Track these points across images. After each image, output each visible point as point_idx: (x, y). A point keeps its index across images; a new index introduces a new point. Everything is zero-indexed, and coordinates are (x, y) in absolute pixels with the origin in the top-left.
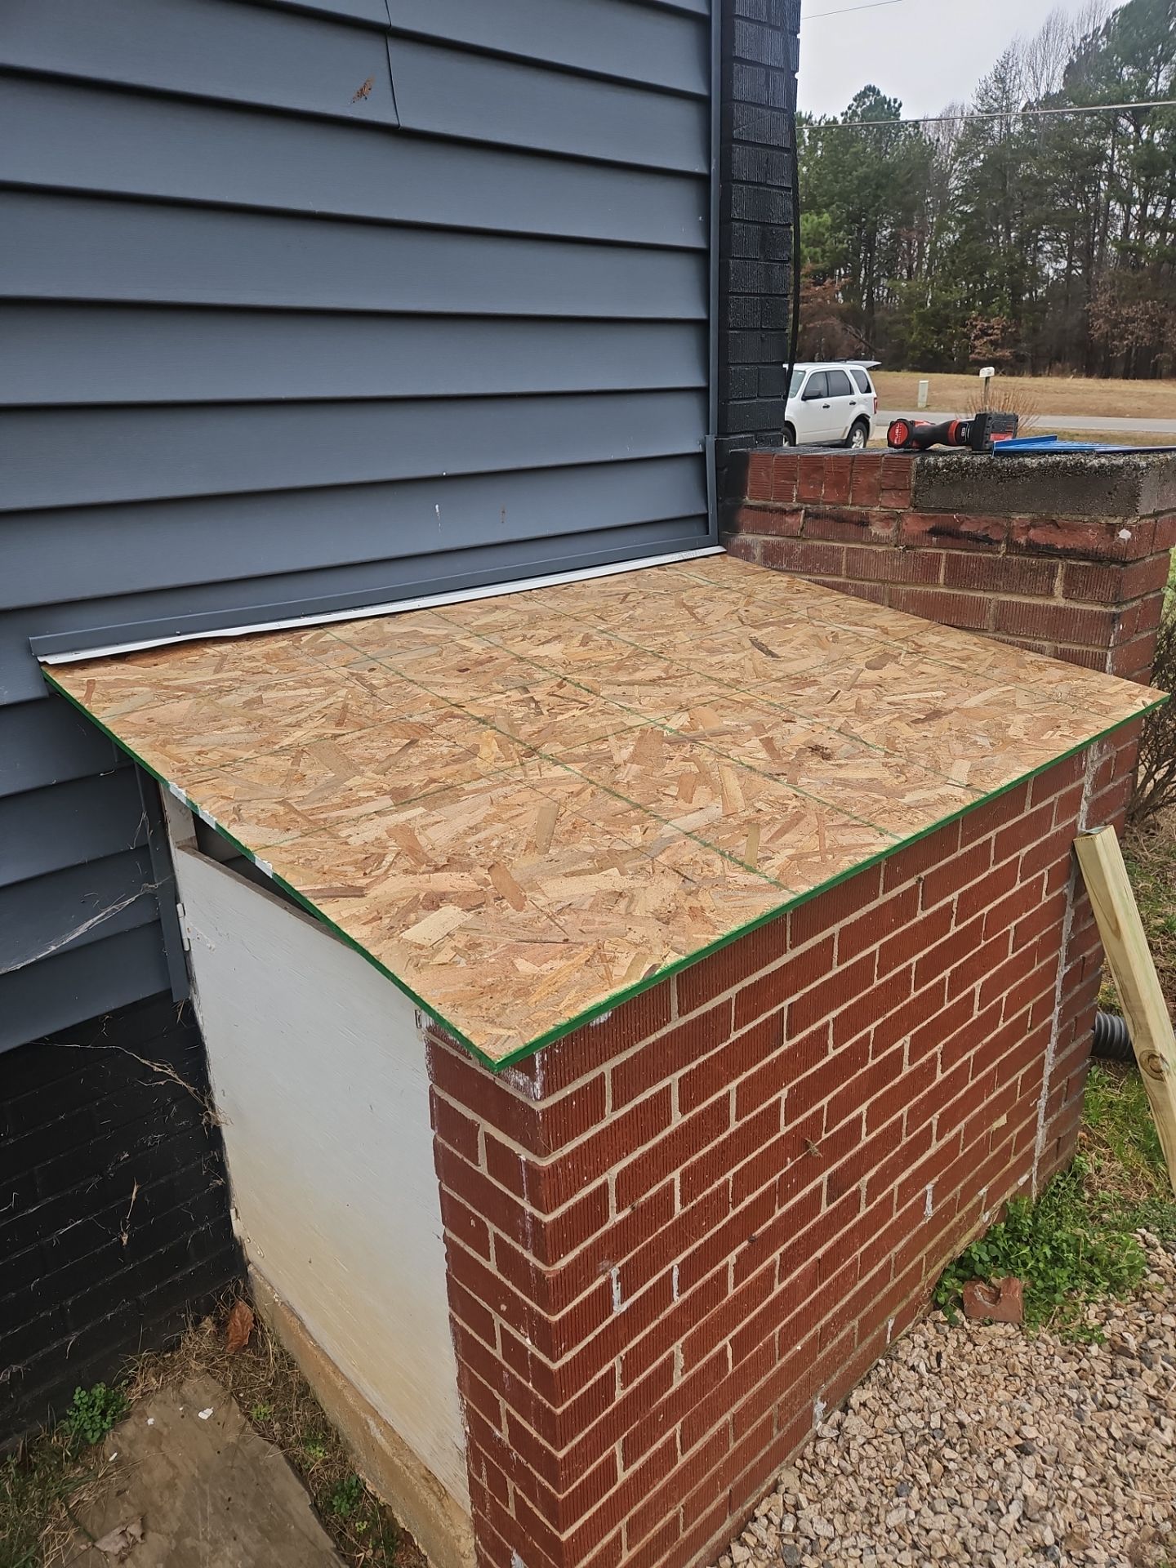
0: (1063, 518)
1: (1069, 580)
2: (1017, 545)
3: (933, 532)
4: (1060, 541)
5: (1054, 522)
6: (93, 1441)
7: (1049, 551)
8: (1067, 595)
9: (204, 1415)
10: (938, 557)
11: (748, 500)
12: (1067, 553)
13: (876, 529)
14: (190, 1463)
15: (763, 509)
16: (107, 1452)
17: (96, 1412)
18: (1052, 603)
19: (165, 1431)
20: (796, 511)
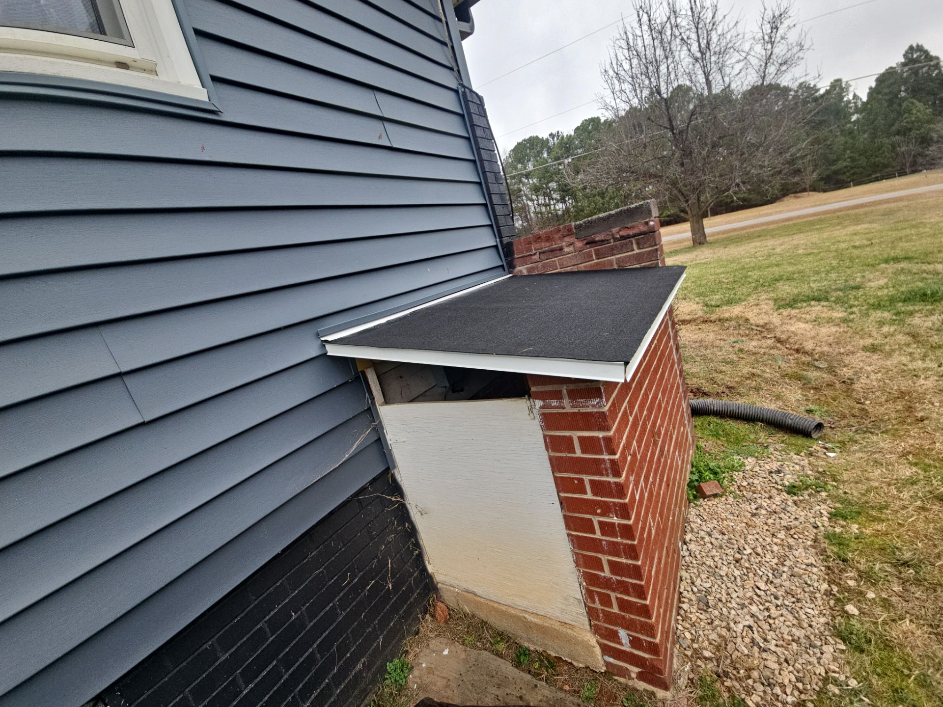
0: (629, 225)
1: (638, 244)
2: (617, 238)
3: (587, 244)
4: (631, 232)
5: (627, 228)
6: (403, 684)
7: (629, 237)
8: (639, 248)
9: (446, 652)
10: (590, 252)
11: (516, 256)
12: (634, 236)
13: (566, 249)
14: (451, 673)
15: (523, 257)
16: (411, 686)
17: (399, 671)
18: (635, 252)
19: (433, 666)
20: (535, 254)
